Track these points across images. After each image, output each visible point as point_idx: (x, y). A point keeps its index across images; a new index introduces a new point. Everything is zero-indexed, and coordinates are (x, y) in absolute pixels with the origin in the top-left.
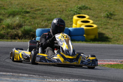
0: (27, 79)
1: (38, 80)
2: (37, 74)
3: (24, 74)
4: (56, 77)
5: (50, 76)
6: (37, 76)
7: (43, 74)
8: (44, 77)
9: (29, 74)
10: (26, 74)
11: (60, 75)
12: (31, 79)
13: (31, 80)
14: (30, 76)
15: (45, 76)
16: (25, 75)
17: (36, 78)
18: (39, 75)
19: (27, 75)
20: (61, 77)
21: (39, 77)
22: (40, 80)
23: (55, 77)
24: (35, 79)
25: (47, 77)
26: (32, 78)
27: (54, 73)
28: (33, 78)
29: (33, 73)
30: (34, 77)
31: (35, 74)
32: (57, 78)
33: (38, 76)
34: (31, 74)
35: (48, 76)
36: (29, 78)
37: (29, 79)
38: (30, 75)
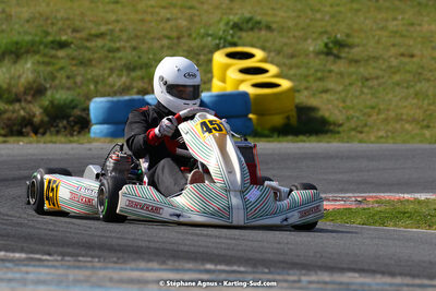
0: (16, 268)
1: (53, 271)
2: (60, 249)
3: (14, 251)
4: (118, 259)
5: (99, 257)
6: (56, 257)
7: (77, 251)
8: (81, 258)
9: (32, 252)
10: (22, 250)
11: (136, 253)
12: (30, 269)
13: (27, 273)
14: (32, 259)
15: (83, 256)
16: (17, 255)
17: (50, 263)
18: (63, 255)
19: (23, 256)
20: (134, 260)
21: (62, 260)
22: (61, 271)
23: (115, 259)
24: (47, 266)
25: (89, 259)
26: (34, 266)
27: (119, 245)
28: (39, 266)
29: (47, 248)
30: (48, 260)
31: (53, 249)
32: (121, 261)
33: (59, 258)
34: (37, 253)
35: (92, 257)
36: (25, 265)
37: (24, 269)
38: (32, 256)
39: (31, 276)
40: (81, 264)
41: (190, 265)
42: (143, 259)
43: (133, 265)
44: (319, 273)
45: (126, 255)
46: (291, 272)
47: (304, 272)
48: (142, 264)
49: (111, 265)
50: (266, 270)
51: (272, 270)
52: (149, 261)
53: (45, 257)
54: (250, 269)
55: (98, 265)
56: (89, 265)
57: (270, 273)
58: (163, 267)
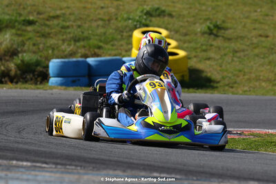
0: (28, 172)
1: (52, 174)
2: (55, 161)
3: (22, 160)
4: (94, 168)
5: (81, 166)
6: (51, 165)
7: (64, 162)
8: (68, 167)
9: (34, 161)
10: (27, 160)
11: (103, 164)
12: (37, 173)
13: (36, 175)
14: (35, 166)
15: (70, 165)
16: (25, 163)
18: (57, 164)
19: (29, 164)
20: (104, 169)
21: (56, 168)
22: (58, 175)
23: (91, 168)
24: (47, 171)
25: (73, 167)
26: (39, 171)
27: (90, 158)
28: (43, 171)
29: (43, 159)
30: (45, 167)
31: (48, 160)
33: (54, 166)
34: (37, 162)
35: (76, 166)
36: (34, 170)
37: (33, 173)
38: (34, 164)
39: (39, 178)
40: (70, 171)
41: (143, 173)
42: (110, 169)
43: (105, 172)
44: (231, 181)
45: (98, 166)
46: (212, 180)
47: (220, 180)
48: (111, 172)
49: (90, 172)
50: (195, 178)
51: (199, 178)
52: (115, 170)
53: (44, 165)
54: (184, 177)
55: (81, 171)
56: (75, 171)
57: (197, 180)
58: (125, 174)
